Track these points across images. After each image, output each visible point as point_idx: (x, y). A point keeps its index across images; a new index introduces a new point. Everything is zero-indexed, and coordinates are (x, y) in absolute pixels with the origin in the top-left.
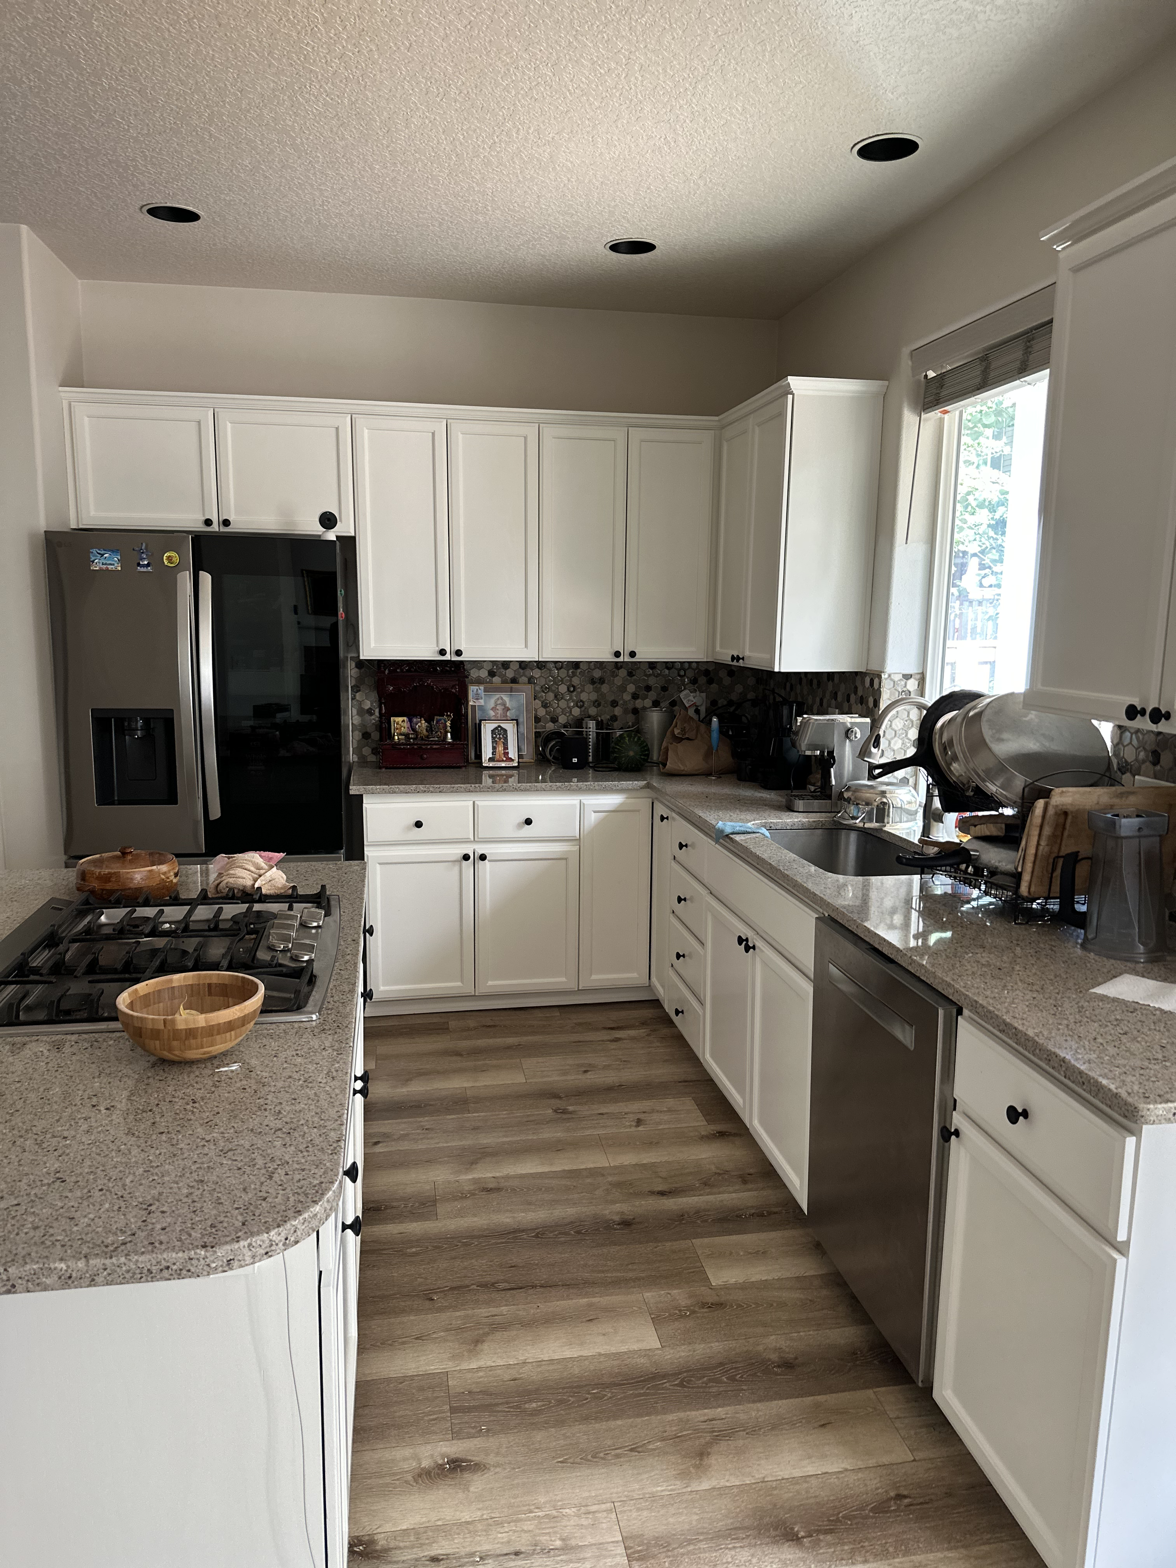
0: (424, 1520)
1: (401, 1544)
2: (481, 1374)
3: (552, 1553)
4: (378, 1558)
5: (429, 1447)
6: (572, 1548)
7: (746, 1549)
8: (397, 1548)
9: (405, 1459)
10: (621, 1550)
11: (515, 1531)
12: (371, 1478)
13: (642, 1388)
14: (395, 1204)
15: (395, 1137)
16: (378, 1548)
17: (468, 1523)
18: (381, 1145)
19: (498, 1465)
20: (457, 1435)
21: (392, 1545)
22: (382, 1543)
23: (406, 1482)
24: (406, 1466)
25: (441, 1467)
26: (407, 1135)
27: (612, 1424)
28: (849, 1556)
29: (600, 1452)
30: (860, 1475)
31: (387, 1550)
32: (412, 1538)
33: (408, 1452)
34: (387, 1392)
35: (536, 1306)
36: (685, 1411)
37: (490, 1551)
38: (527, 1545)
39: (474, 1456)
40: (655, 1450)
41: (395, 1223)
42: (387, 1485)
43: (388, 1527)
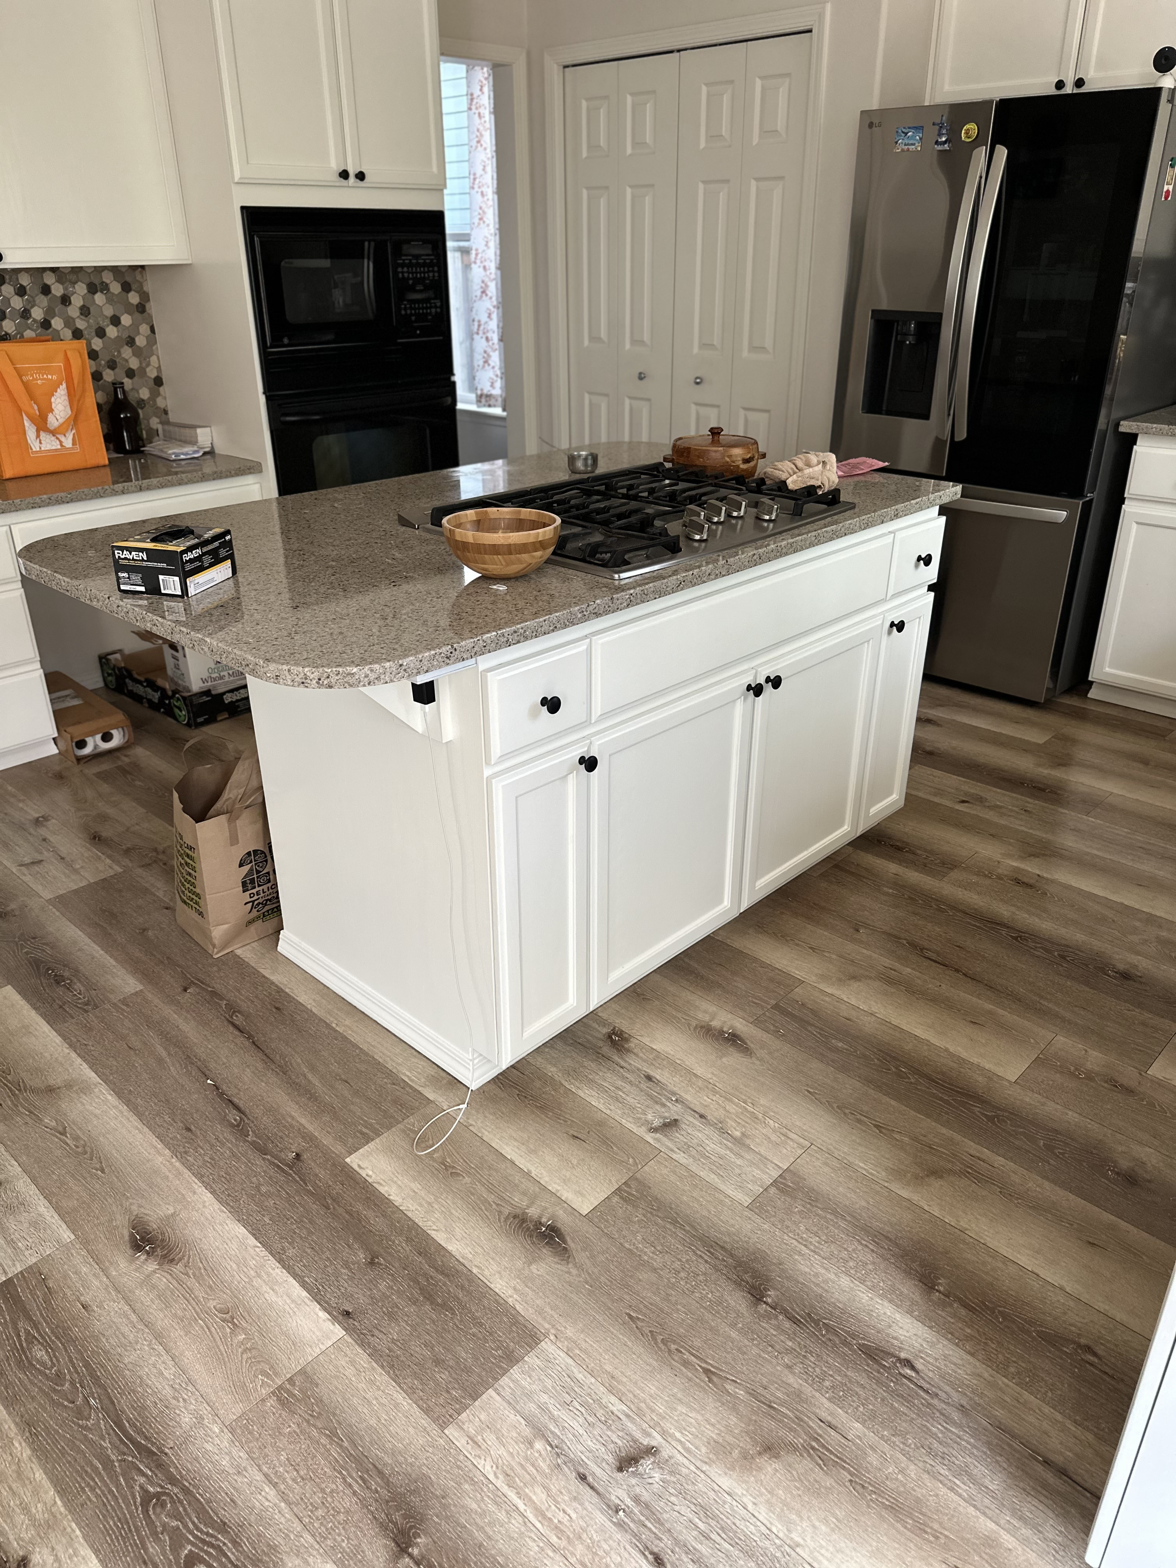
0: (672, 1053)
1: (641, 1055)
2: (827, 999)
3: (725, 1135)
4: (618, 1050)
5: (730, 1016)
6: (744, 1144)
7: (874, 1255)
8: (636, 1055)
9: (705, 1012)
10: (775, 1174)
11: (718, 1103)
12: (671, 1006)
13: (949, 1096)
14: (919, 852)
15: (987, 804)
16: (626, 1046)
17: (696, 1075)
18: (966, 804)
19: (761, 1060)
20: (757, 1022)
21: (635, 1051)
22: (632, 1045)
23: (689, 1025)
24: (700, 1016)
25: (721, 1032)
26: (1001, 807)
27: (885, 1099)
28: (962, 1337)
29: (847, 1108)
30: (1072, 1304)
31: (628, 1051)
32: (651, 1057)
33: (712, 1009)
34: (746, 966)
35: (939, 984)
36: (964, 1137)
37: (687, 1100)
38: (716, 1118)
39: (752, 1043)
40: (897, 1140)
41: (900, 865)
42: (675, 1017)
43: (646, 1040)
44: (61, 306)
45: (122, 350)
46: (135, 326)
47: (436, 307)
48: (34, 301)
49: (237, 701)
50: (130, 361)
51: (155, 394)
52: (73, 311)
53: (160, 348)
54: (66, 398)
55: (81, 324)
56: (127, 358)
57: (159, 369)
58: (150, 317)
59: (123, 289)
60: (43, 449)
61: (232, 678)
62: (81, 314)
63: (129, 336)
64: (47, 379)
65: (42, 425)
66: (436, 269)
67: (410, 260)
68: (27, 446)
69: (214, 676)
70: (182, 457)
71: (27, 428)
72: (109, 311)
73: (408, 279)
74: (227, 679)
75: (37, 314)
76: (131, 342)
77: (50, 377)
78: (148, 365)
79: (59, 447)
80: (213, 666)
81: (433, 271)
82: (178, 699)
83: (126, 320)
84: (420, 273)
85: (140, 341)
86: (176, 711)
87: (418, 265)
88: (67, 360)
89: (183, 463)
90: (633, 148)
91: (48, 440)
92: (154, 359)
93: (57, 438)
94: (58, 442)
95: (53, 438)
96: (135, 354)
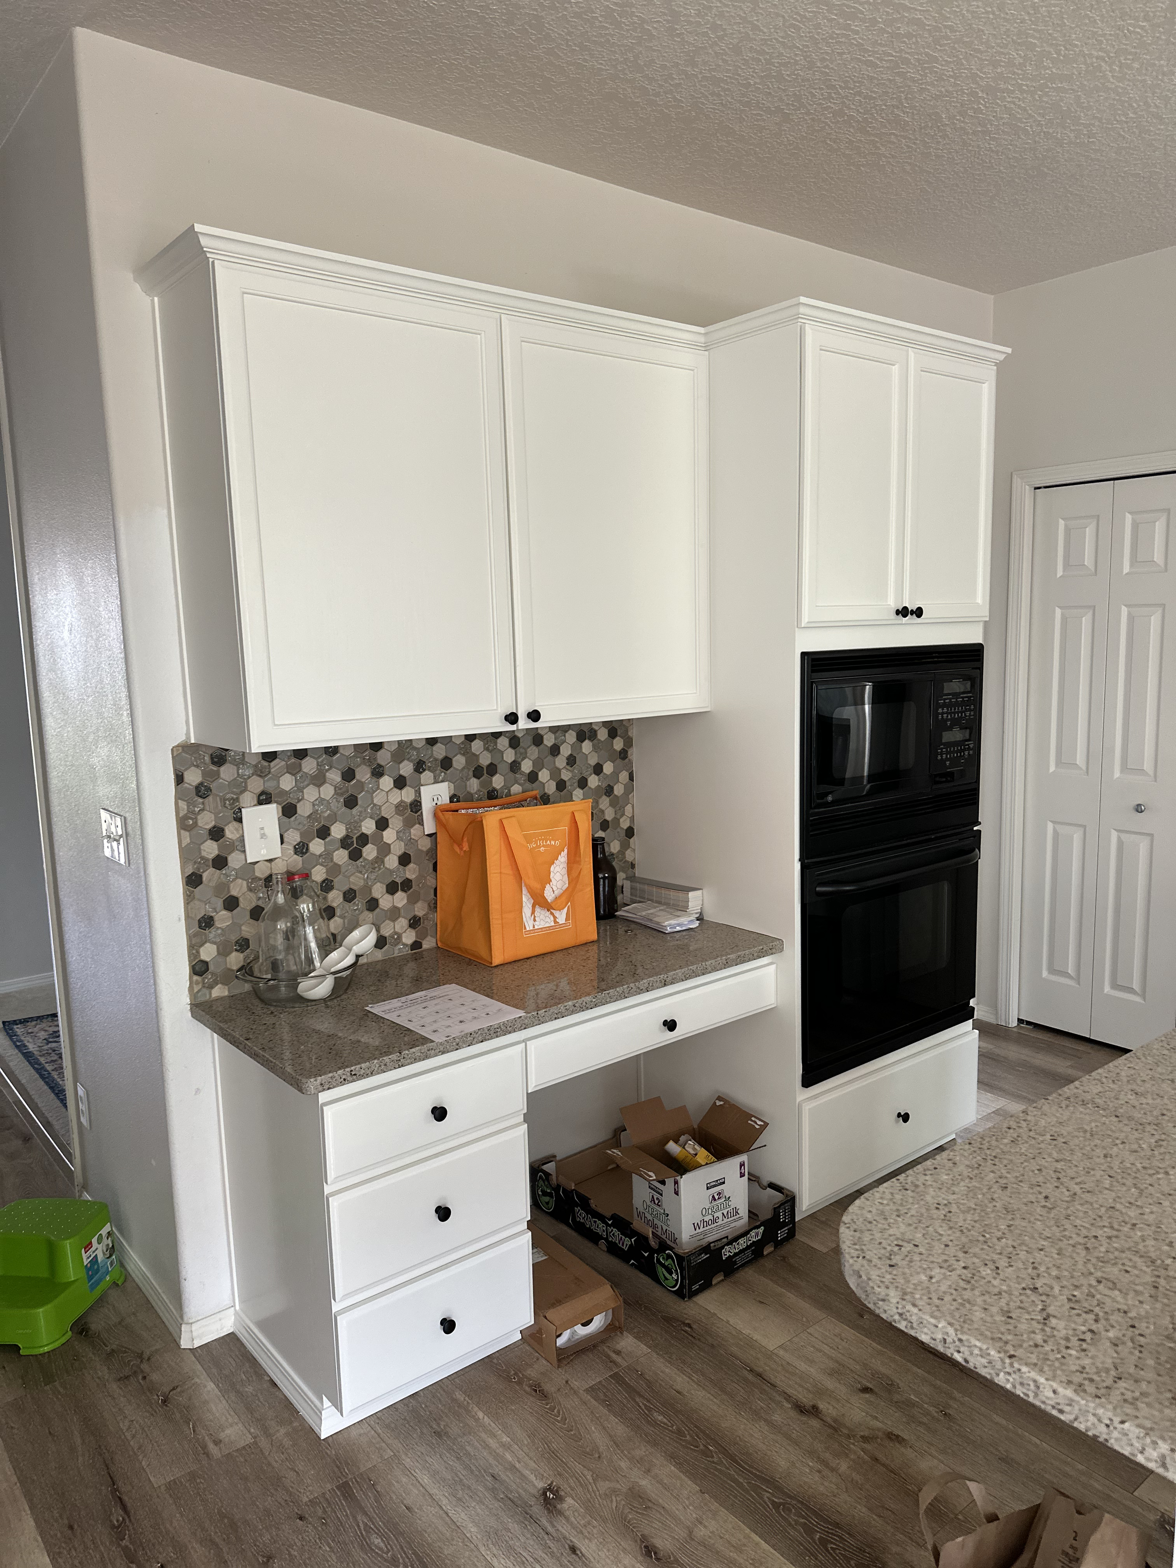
44: (550, 757)
45: (600, 801)
46: (616, 774)
47: (969, 749)
48: (526, 753)
49: (736, 1254)
50: (606, 812)
51: (625, 846)
52: (560, 762)
53: (635, 797)
54: (565, 865)
55: (566, 775)
56: (603, 808)
57: (632, 819)
58: (631, 763)
59: (609, 735)
60: (536, 927)
61: (726, 1220)
62: (568, 764)
63: (609, 785)
64: (551, 845)
65: (540, 901)
66: (972, 707)
67: (950, 699)
68: (522, 925)
69: (706, 1219)
70: (678, 929)
71: (524, 904)
72: (593, 761)
73: (947, 720)
74: (720, 1222)
75: (526, 766)
76: (609, 791)
77: (553, 843)
78: (623, 814)
79: (553, 924)
80: (707, 1206)
81: (970, 710)
82: (669, 1257)
83: (608, 768)
84: (958, 713)
85: (618, 790)
86: (661, 1271)
87: (957, 704)
88: (574, 823)
89: (677, 936)
90: (1132, 566)
91: (542, 917)
92: (628, 808)
93: (552, 914)
94: (552, 918)
95: (548, 913)
96: (612, 805)
